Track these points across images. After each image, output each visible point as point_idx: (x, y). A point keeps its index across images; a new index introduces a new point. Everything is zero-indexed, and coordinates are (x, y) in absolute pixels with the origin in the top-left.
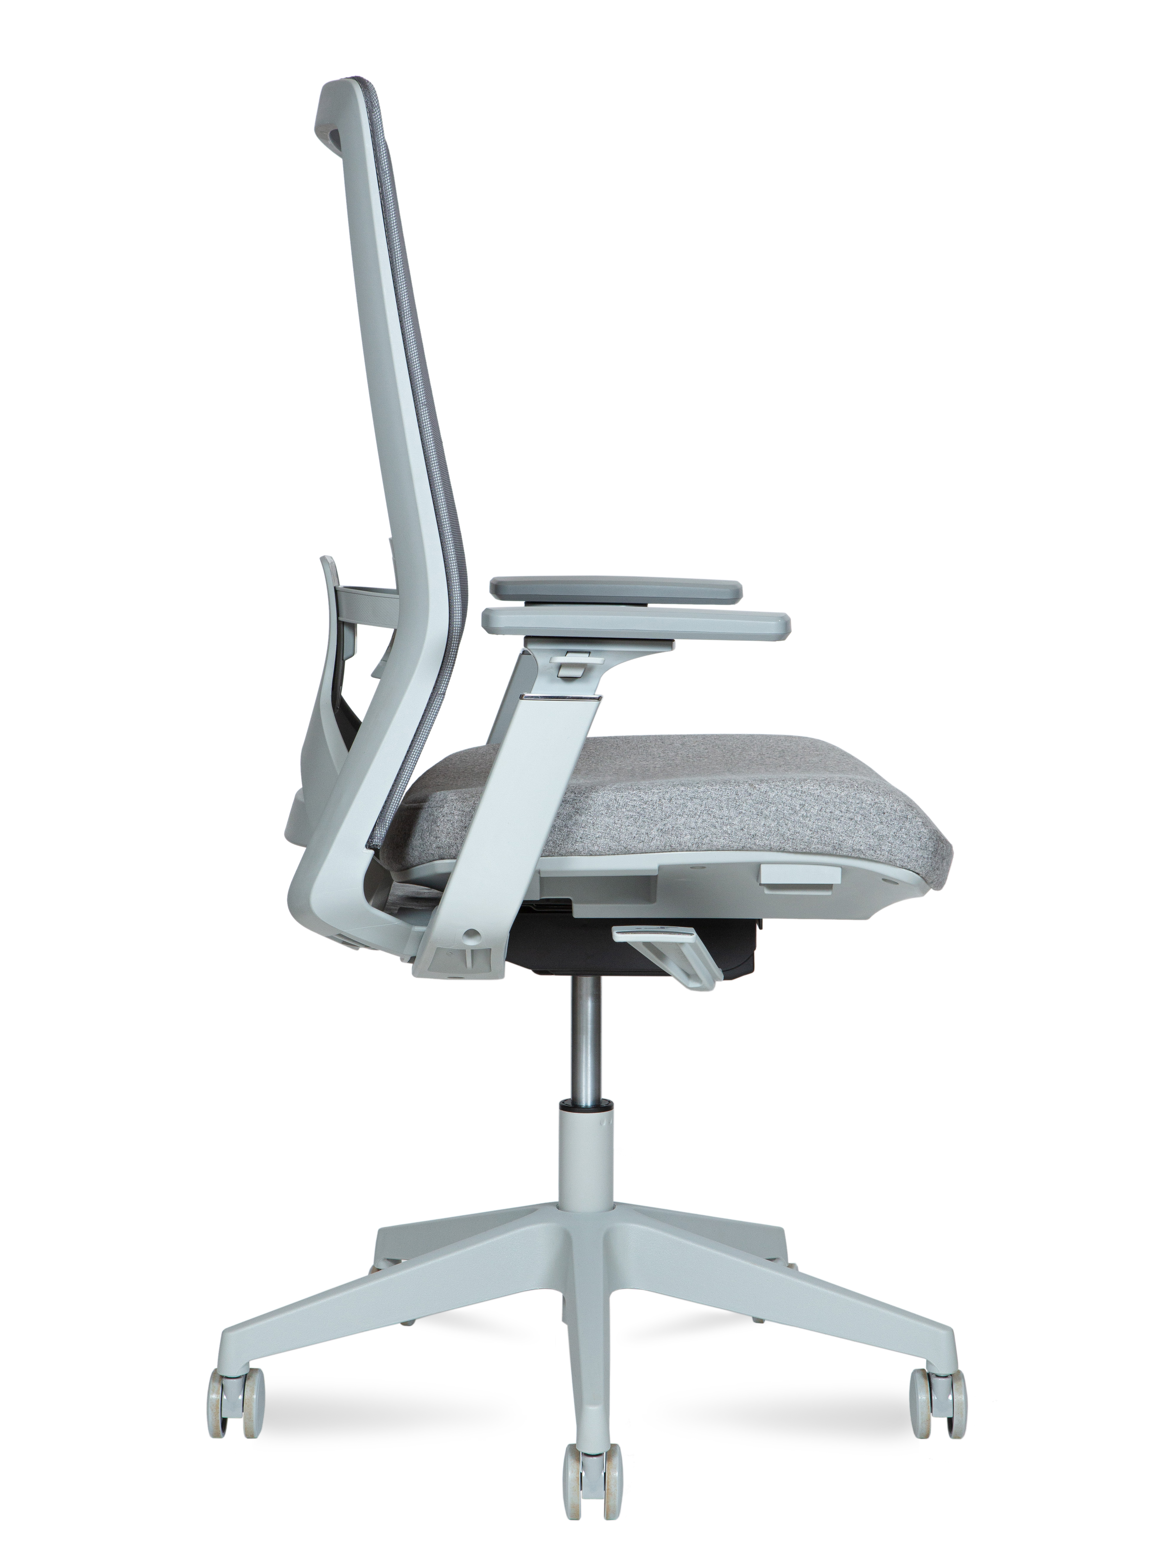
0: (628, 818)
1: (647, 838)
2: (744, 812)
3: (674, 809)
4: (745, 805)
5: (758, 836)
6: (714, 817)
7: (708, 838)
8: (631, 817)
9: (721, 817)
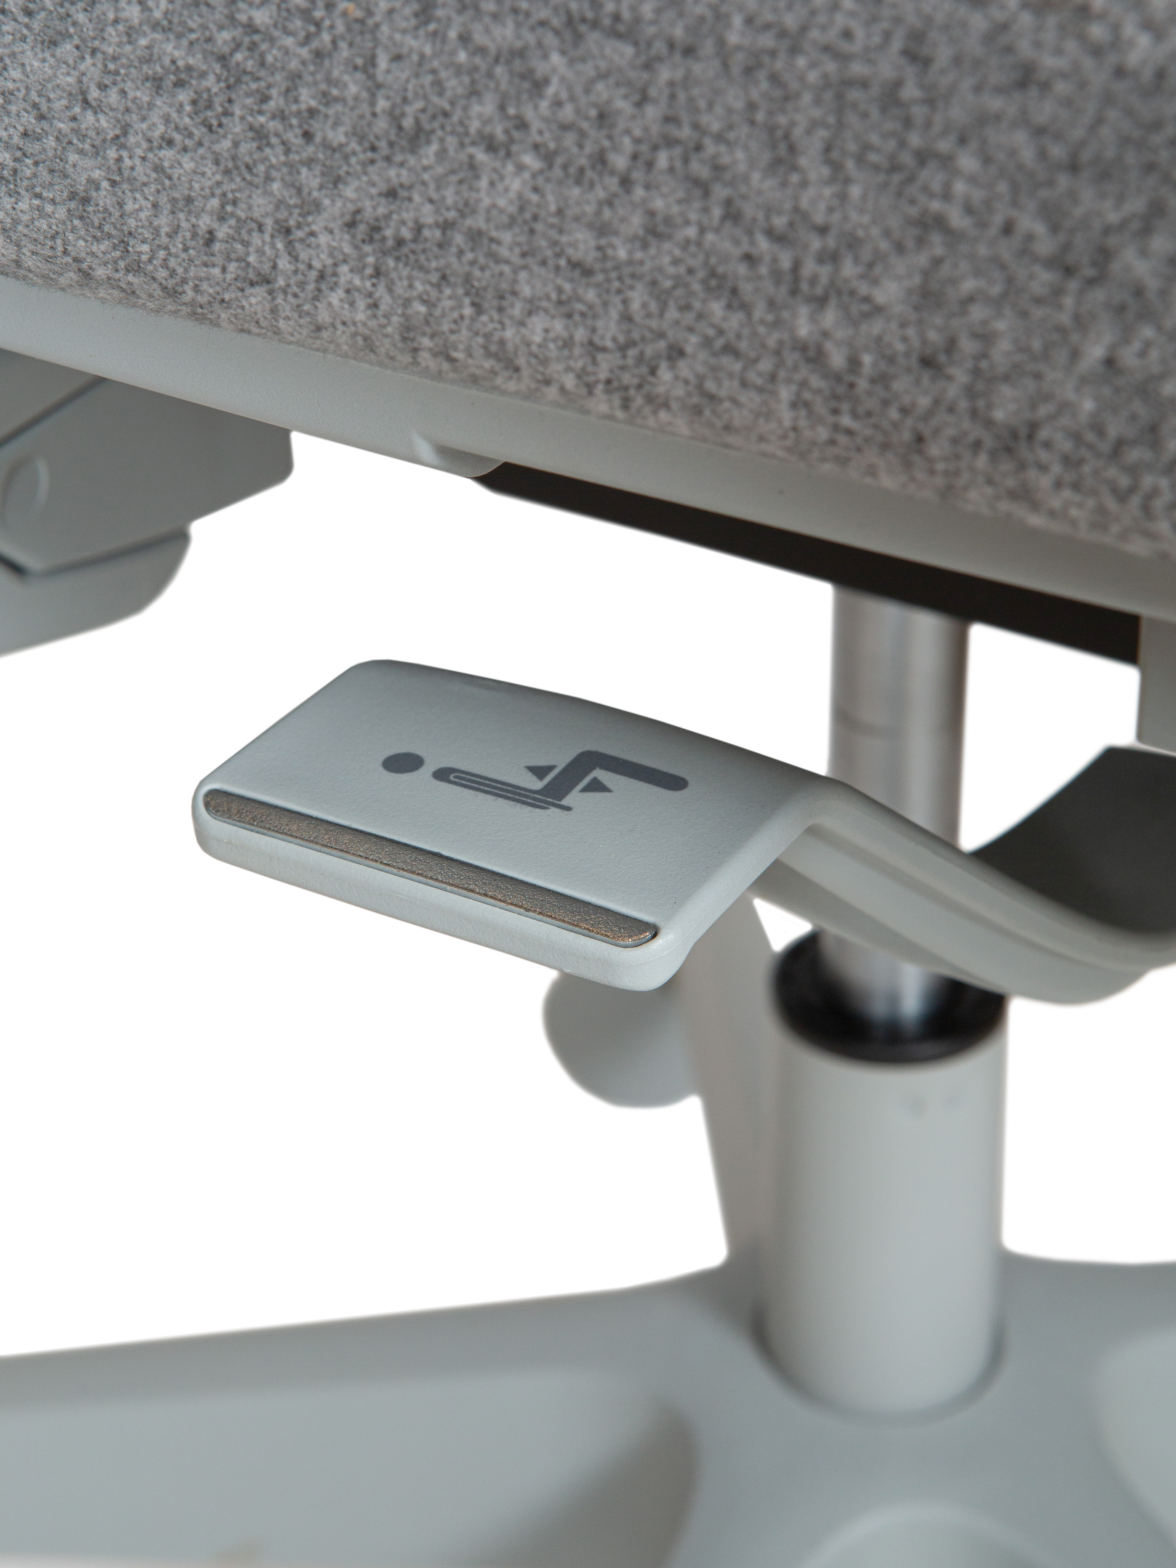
0: (157, 83)
1: (284, 263)
2: (957, 219)
3: (454, 85)
4: (968, 162)
5: (1047, 445)
6: (732, 215)
7: (684, 368)
8: (180, 84)
9: (779, 222)
